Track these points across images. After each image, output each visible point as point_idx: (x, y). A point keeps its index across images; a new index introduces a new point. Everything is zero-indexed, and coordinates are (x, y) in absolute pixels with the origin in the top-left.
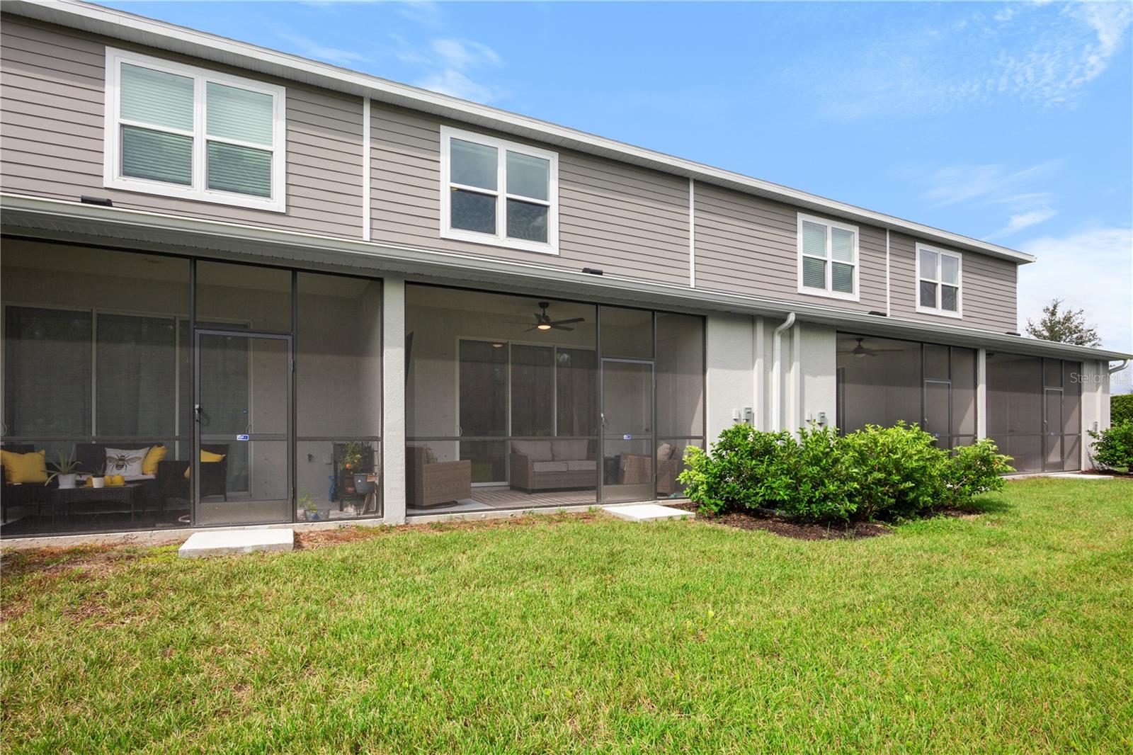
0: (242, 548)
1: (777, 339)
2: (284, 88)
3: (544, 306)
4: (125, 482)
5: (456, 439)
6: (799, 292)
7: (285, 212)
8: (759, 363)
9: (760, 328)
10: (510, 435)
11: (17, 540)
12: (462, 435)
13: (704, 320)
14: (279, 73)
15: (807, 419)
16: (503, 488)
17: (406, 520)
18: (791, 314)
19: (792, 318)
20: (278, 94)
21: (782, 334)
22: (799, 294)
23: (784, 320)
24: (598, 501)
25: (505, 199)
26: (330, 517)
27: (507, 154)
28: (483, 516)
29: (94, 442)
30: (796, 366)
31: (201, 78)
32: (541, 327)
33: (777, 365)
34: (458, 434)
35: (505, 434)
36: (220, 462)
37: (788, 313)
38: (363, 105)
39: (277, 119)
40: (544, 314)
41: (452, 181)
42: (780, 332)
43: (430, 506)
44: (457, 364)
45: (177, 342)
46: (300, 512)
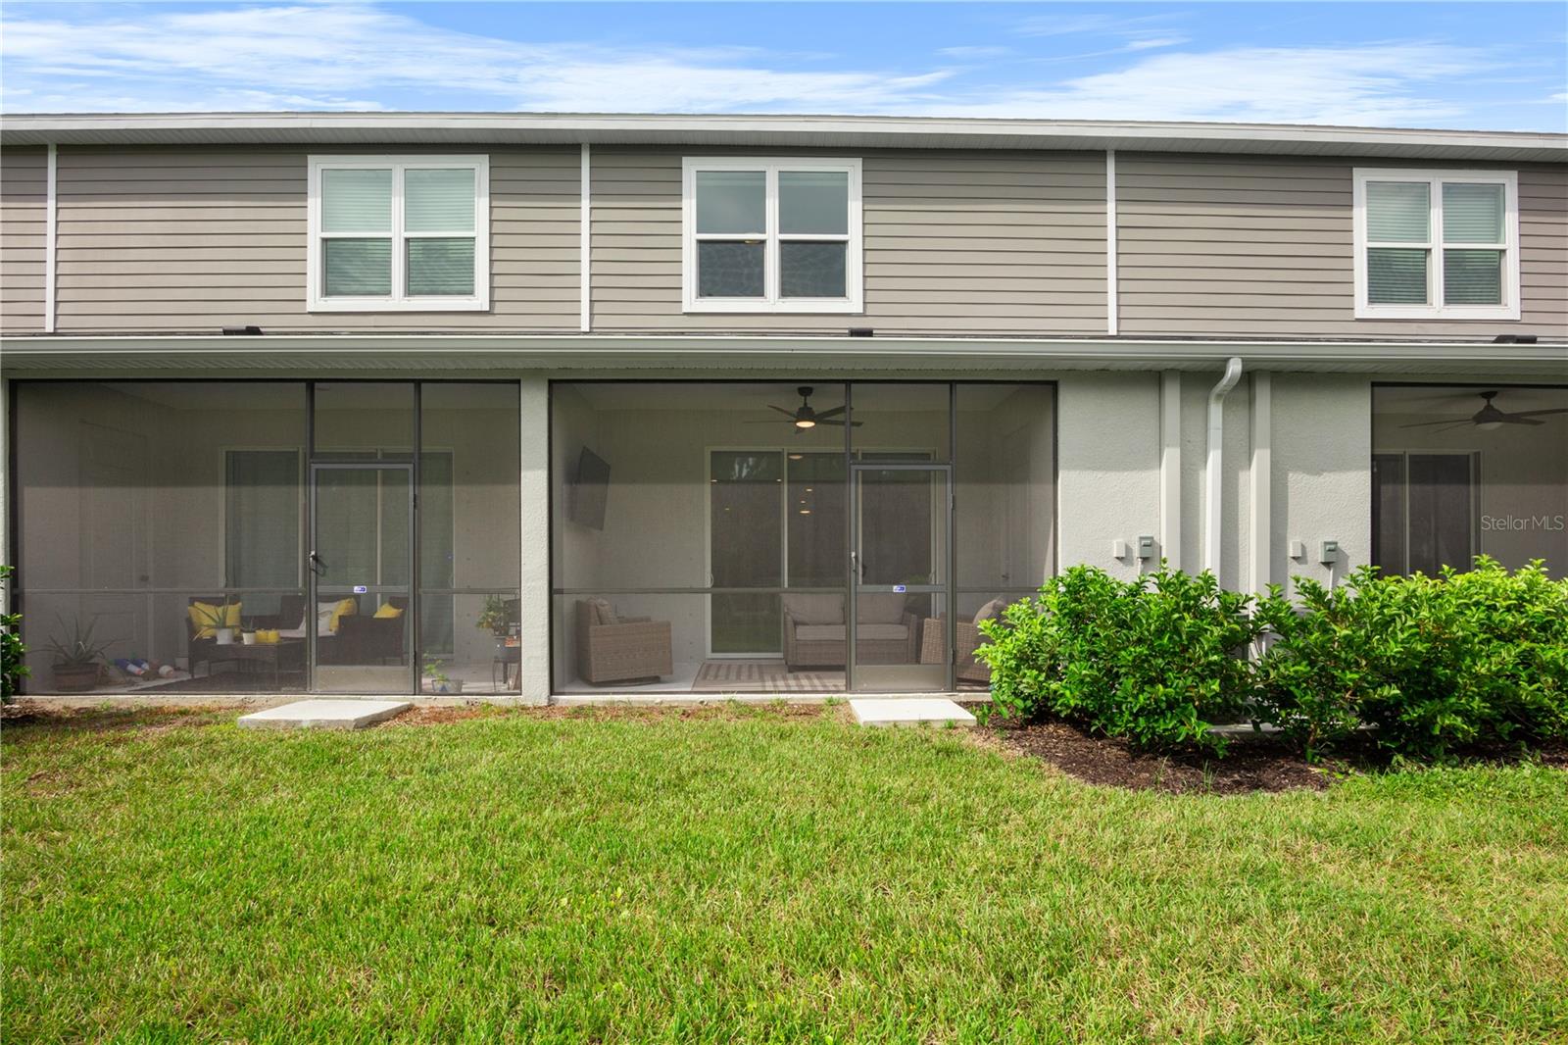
0: (300, 721)
1: (1216, 411)
2: (487, 156)
3: (805, 392)
4: (282, 638)
5: (704, 591)
6: (1358, 315)
7: (488, 309)
8: (1172, 456)
9: (1172, 395)
10: (786, 586)
11: (152, 696)
12: (713, 586)
13: (1052, 387)
14: (481, 139)
15: (1292, 555)
16: (779, 662)
17: (549, 700)
18: (1232, 361)
19: (1235, 368)
20: (480, 166)
21: (1228, 400)
22: (1358, 320)
23: (1221, 373)
24: (849, 688)
25: (777, 242)
26: (463, 690)
27: (779, 176)
28: (658, 701)
29: (300, 594)
30: (1261, 458)
31: (398, 166)
32: (799, 424)
33: (1215, 458)
34: (709, 584)
35: (779, 584)
36: (395, 618)
37: (1227, 360)
38: (580, 154)
39: (479, 196)
40: (805, 404)
41: (698, 232)
42: (1219, 396)
43: (603, 682)
44: (708, 488)
45: (379, 481)
46: (426, 681)
